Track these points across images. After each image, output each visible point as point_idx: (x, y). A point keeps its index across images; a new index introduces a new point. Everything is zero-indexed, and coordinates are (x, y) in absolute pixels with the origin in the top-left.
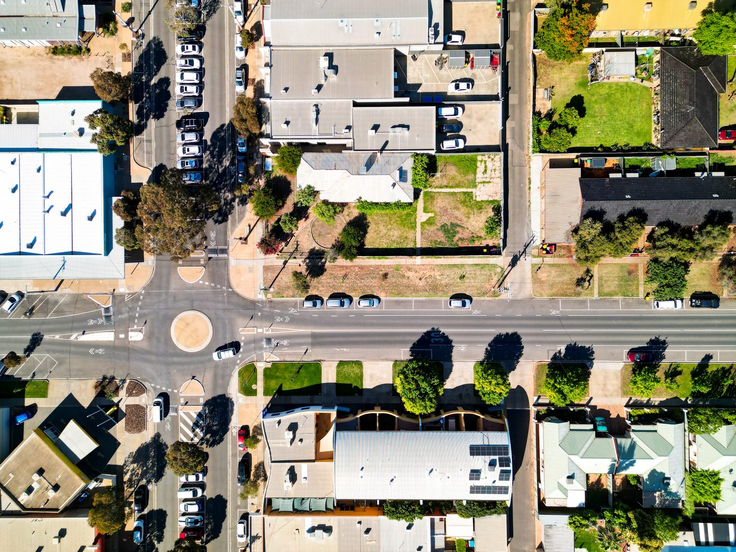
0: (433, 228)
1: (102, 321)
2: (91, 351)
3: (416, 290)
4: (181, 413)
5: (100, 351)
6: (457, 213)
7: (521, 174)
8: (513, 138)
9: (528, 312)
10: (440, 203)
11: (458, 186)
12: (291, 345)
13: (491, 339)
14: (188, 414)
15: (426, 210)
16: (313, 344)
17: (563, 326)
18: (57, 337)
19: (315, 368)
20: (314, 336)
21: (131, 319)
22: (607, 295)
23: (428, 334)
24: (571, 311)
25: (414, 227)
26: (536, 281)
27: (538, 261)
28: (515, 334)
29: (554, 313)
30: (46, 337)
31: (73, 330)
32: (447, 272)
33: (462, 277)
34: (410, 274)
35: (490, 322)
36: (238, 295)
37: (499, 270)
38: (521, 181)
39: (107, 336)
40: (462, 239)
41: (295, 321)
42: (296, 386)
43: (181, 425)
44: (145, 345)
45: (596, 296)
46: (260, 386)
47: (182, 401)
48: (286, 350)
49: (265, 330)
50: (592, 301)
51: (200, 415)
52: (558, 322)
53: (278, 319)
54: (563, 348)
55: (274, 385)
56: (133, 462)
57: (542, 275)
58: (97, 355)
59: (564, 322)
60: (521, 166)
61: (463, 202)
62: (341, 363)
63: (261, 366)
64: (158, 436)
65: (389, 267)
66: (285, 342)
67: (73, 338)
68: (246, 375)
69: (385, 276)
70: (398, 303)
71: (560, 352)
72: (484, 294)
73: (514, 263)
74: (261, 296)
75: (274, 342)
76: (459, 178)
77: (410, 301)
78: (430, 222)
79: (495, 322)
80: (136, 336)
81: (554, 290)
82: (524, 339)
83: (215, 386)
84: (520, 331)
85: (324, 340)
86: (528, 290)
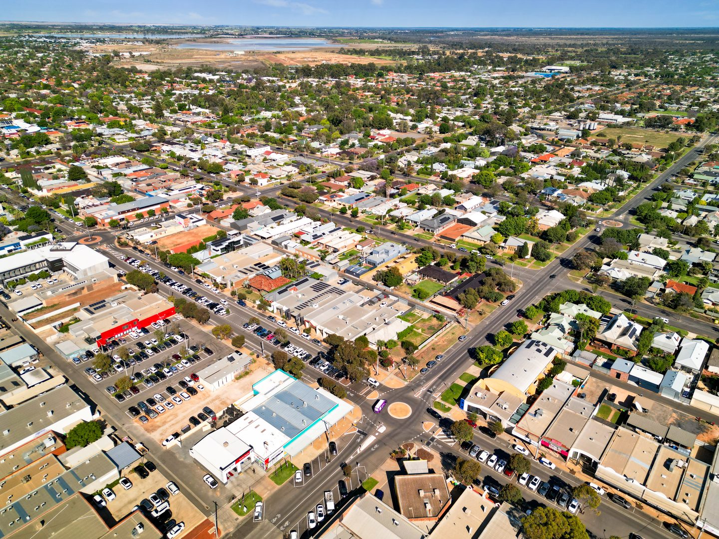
0: (426, 331)
1: (362, 437)
2: (372, 449)
3: (447, 345)
4: (436, 437)
5: (376, 446)
6: (427, 324)
9: (482, 328)
10: (419, 326)
12: (438, 386)
13: (484, 339)
14: (439, 435)
15: (417, 329)
16: (444, 380)
17: (495, 324)
18: (352, 457)
19: (455, 385)
20: (440, 378)
21: (372, 426)
22: (491, 312)
23: (468, 351)
24: (490, 320)
25: (421, 334)
26: (471, 321)
28: (488, 334)
29: (487, 323)
30: (347, 462)
31: (355, 449)
32: (447, 336)
33: (453, 334)
34: (439, 343)
35: (478, 337)
39: (371, 439)
41: (428, 379)
42: (459, 395)
43: (443, 441)
44: (390, 429)
46: (448, 405)
47: (431, 433)
48: (439, 389)
49: (423, 389)
50: (490, 315)
51: (444, 431)
52: (492, 324)
53: (422, 383)
55: (452, 400)
56: (448, 470)
57: (469, 319)
58: (377, 449)
62: (460, 378)
63: (439, 400)
64: (442, 454)
65: (430, 346)
66: (434, 387)
67: (359, 452)
68: (438, 406)
69: (433, 349)
70: (448, 352)
71: (505, 328)
72: (465, 332)
74: (406, 383)
75: (431, 390)
77: (451, 348)
78: (423, 331)
80: (382, 429)
81: (478, 320)
82: (492, 333)
83: (436, 419)
84: (488, 332)
85: (445, 376)
86: (473, 324)
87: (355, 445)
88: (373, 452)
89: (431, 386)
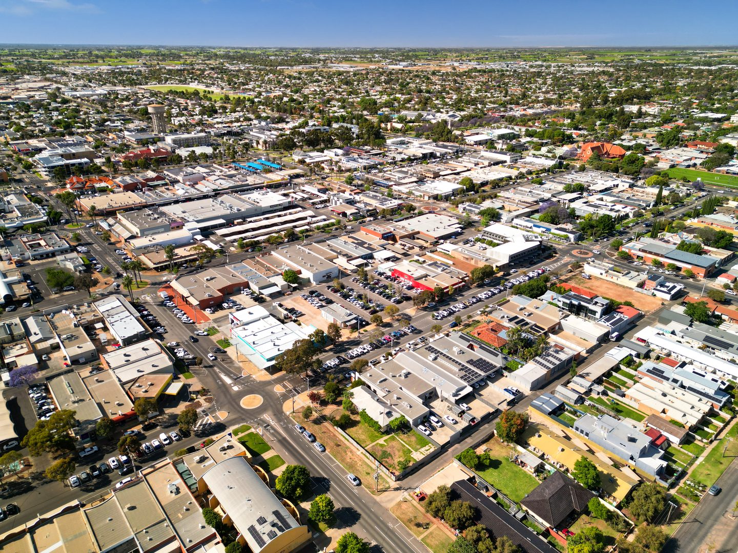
0: (380, 448)
1: (235, 377)
2: (218, 381)
3: (343, 461)
4: (207, 418)
5: (220, 383)
6: (397, 453)
7: (442, 464)
8: (453, 451)
9: (379, 513)
10: (394, 443)
11: (409, 445)
12: (272, 434)
13: (347, 506)
14: (208, 420)
15: (385, 441)
16: (280, 441)
17: (386, 534)
18: (217, 370)
19: (267, 448)
20: (284, 439)
21: (244, 384)
22: (426, 543)
23: (324, 479)
24: (399, 532)
25: (373, 442)
26: (399, 504)
27: (409, 498)
28: (360, 515)
29: (390, 525)
30: (215, 368)
31: (225, 372)
32: (364, 466)
33: (368, 474)
34: (349, 454)
35: (356, 500)
36: (282, 406)
37: (387, 486)
38: (439, 466)
39: (228, 380)
40: (386, 462)
41: (286, 429)
42: (252, 447)
43: (200, 421)
44: (233, 393)
45: (419, 539)
46: (241, 435)
47: (214, 415)
48: (268, 434)
49: (272, 422)
50: (415, 539)
51: (210, 423)
52: (386, 530)
53: (282, 423)
54: (374, 543)
56: (169, 416)
57: (404, 506)
58: (217, 383)
59: (389, 533)
60: (445, 461)
61: (404, 452)
62: (278, 456)
63: (252, 430)
65: (345, 444)
66: (272, 431)
67: (220, 374)
68: (243, 428)
69: (339, 445)
70: (330, 458)
71: (370, 544)
72: (369, 488)
73: (397, 489)
74: (288, 413)
75: (269, 427)
76: (413, 443)
77: (335, 462)
78: (382, 445)
79: (358, 502)
80: (236, 388)
81: (402, 516)
82: (361, 520)
83: (229, 422)
85: (286, 444)
86: (390, 505)
87: (228, 374)
88: (216, 381)
89: (273, 428)
